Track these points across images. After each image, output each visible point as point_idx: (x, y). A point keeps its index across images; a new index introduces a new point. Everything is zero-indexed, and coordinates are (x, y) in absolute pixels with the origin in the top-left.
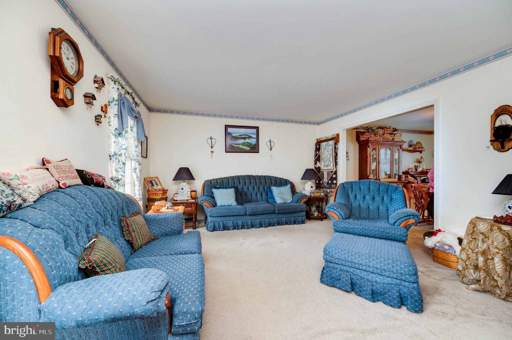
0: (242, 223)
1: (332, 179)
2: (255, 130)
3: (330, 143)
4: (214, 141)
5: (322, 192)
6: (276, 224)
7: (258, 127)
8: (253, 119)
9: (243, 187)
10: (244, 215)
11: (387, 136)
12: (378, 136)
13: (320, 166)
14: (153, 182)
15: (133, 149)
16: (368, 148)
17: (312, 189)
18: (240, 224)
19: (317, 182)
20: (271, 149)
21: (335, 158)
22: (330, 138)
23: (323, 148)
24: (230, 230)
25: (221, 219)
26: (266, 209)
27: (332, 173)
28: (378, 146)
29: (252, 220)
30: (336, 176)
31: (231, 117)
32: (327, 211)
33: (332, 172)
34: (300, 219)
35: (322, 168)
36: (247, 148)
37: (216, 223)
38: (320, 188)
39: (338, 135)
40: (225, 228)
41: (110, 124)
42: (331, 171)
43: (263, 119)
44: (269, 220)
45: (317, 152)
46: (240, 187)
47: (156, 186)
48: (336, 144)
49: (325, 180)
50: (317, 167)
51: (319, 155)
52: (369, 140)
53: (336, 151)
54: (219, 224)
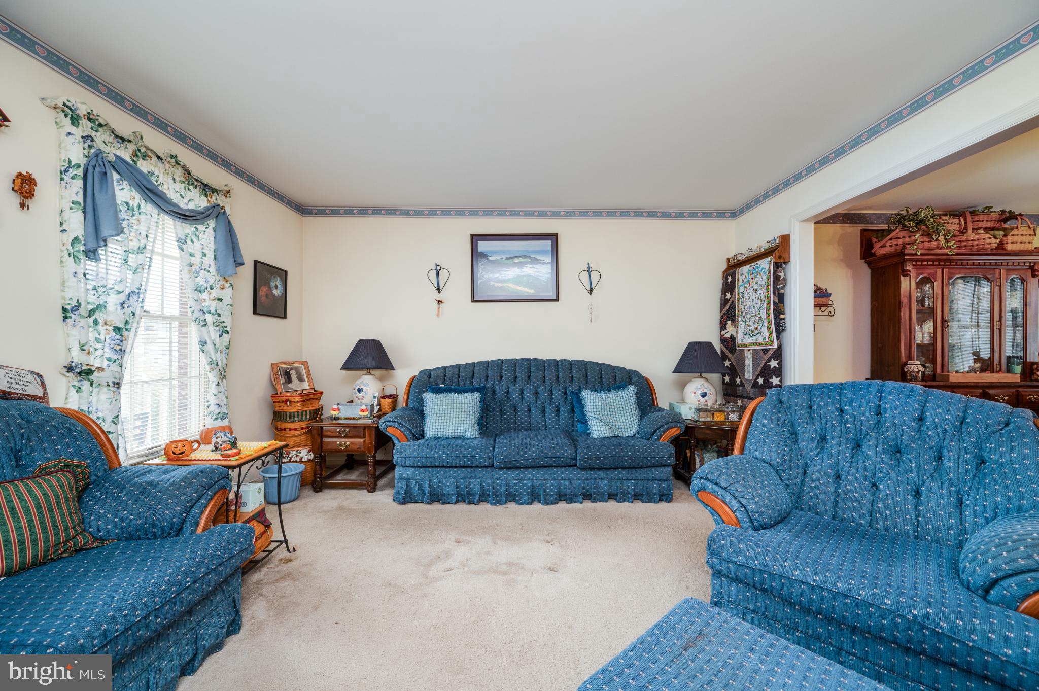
0: (482, 487)
1: (766, 372)
2: (549, 242)
3: (762, 266)
4: (443, 275)
5: (734, 412)
6: (581, 498)
7: (556, 235)
8: (543, 214)
9: (508, 388)
10: (485, 467)
11: (977, 237)
12: (941, 239)
13: (735, 335)
14: (293, 373)
15: (190, 296)
16: (902, 278)
17: (703, 400)
18: (477, 488)
19: (727, 379)
20: (591, 290)
21: (775, 310)
22: (762, 250)
23: (743, 281)
24: (449, 503)
25: (425, 475)
26: (547, 453)
27: (765, 353)
28: (939, 272)
29: (510, 480)
30: (780, 364)
31: (487, 213)
32: (697, 488)
33: (765, 351)
34: (654, 487)
35: (740, 338)
36: (526, 290)
37: (414, 482)
38: (734, 396)
39: (785, 240)
40: (436, 497)
41: (64, 227)
42: (763, 350)
43: (570, 214)
44: (560, 485)
45: (728, 296)
46: (500, 389)
47: (298, 382)
48: (777, 266)
49: (749, 375)
50: (725, 336)
51: (733, 302)
52: (906, 251)
53: (780, 289)
54: (421, 486)
